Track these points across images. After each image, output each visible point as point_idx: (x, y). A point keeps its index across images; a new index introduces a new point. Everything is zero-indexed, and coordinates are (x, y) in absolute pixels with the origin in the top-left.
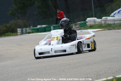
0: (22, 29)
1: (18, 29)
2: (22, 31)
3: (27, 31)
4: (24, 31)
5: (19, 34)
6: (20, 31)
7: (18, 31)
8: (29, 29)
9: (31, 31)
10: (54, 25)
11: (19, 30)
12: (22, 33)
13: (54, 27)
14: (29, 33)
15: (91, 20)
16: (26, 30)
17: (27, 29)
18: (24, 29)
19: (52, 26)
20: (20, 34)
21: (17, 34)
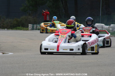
0: (33, 25)
2: (33, 27)
4: (35, 27)
5: (29, 29)
12: (33, 29)
15: (99, 26)
17: (38, 26)
20: (31, 30)
21: (28, 29)
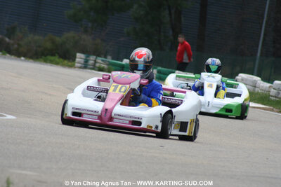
0: (88, 57)
1: (78, 55)
2: (86, 61)
3: (97, 65)
4: (91, 62)
5: (77, 65)
6: (82, 61)
7: (77, 60)
8: (103, 61)
9: (106, 66)
10: (160, 68)
11: (80, 57)
12: (85, 66)
13: (159, 72)
14: (101, 70)
15: (246, 80)
16: (95, 62)
17: (99, 60)
18: (92, 58)
19: (156, 68)
20: (80, 68)
21: (74, 65)
